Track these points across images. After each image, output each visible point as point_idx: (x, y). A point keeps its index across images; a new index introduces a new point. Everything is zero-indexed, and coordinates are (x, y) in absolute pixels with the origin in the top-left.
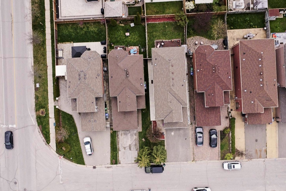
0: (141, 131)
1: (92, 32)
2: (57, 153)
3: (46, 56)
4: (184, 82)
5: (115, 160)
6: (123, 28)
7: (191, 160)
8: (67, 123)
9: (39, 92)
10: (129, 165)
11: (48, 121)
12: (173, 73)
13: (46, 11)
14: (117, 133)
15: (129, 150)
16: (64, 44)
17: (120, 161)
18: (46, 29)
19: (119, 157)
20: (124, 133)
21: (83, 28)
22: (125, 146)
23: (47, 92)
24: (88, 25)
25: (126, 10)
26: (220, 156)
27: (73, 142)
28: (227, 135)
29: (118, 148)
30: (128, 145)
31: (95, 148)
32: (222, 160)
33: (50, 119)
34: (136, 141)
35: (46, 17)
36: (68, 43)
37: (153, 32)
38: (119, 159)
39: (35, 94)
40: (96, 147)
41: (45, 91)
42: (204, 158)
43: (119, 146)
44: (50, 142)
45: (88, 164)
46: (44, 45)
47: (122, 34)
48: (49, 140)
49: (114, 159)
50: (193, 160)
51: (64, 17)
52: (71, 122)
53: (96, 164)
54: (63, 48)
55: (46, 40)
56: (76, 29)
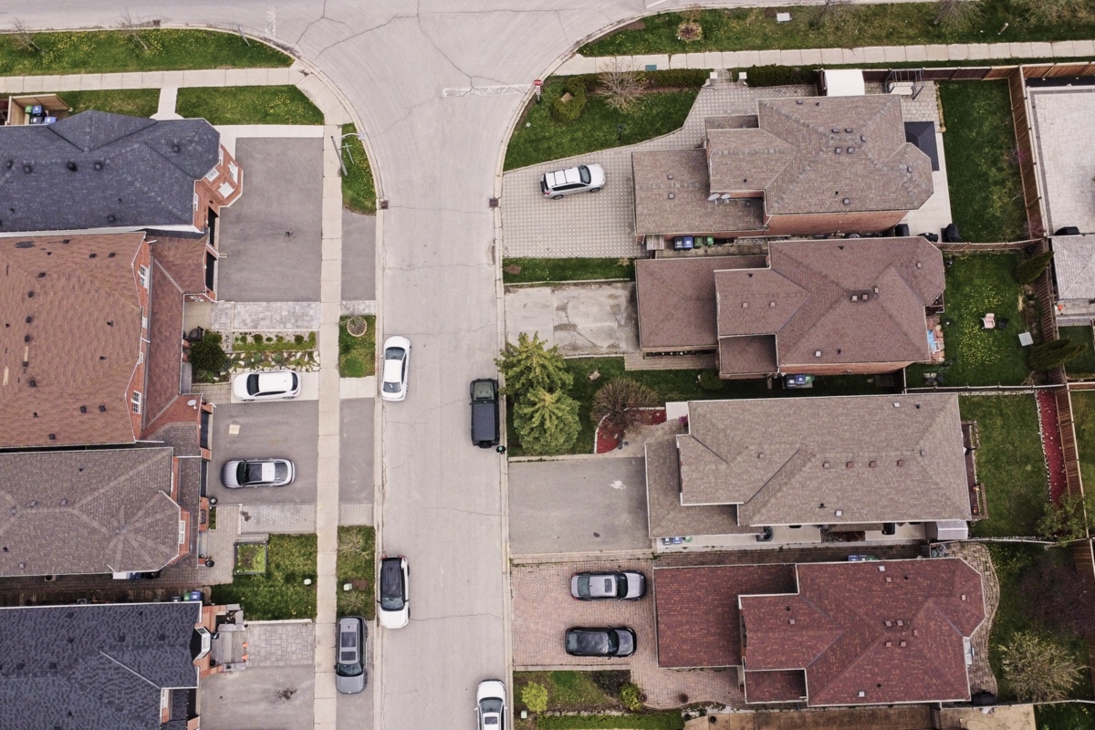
0: (628, 367)
1: (986, 198)
2: (549, 78)
3: (890, 45)
4: (833, 511)
5: (519, 273)
6: (1010, 307)
7: (516, 556)
8: (655, 112)
9: (762, 22)
10: (499, 323)
11: (659, 51)
12: (871, 464)
13: (1049, 44)
14: (619, 282)
15: (556, 324)
16: (936, 103)
17: (515, 292)
18: (985, 45)
19: (532, 286)
20: (618, 306)
21: (999, 165)
22: (569, 311)
23: (760, 48)
24: (1009, 184)
25: (1077, 317)
26: (530, 669)
27: (587, 130)
28: (614, 701)
29: (563, 284)
30: (574, 320)
31: (563, 205)
32: (515, 680)
33: (666, 56)
34: (591, 347)
35: (1028, 44)
36: (942, 117)
37: (1002, 415)
38: (521, 287)
39: (751, 9)
40: (569, 207)
41: (765, 40)
42: (522, 607)
43: (572, 287)
44: (585, 55)
45: (506, 182)
46: (927, 36)
47: (986, 301)
48: (592, 54)
49: (524, 269)
50: (516, 562)
51: (1033, 103)
52: (658, 125)
53: (507, 208)
54: (920, 100)
55: (945, 46)
56: (992, 142)
